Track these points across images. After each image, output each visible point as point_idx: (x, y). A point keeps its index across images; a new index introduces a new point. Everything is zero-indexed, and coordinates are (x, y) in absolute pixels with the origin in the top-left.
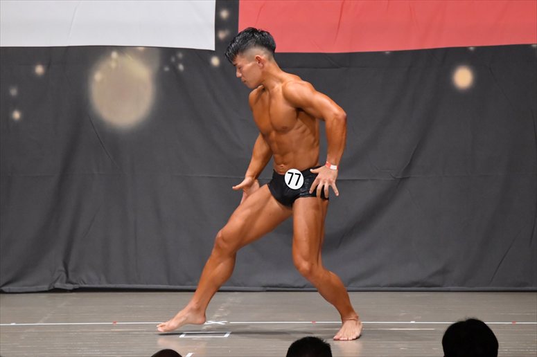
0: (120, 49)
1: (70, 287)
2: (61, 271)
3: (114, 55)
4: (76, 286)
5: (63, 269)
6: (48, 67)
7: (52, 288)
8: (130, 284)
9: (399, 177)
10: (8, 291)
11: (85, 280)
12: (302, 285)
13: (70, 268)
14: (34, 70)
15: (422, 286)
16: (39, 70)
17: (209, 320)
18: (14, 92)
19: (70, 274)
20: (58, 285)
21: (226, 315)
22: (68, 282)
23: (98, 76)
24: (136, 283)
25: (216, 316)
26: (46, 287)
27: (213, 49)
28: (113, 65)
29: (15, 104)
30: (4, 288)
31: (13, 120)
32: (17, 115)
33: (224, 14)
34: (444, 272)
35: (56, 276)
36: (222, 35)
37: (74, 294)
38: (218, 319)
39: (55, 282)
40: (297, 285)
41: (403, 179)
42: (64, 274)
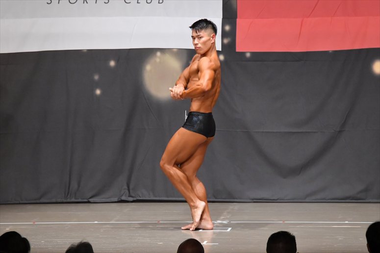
0: (162, 50)
1: (131, 199)
2: (125, 189)
3: (159, 54)
4: (135, 199)
5: (127, 188)
6: (117, 61)
7: (120, 200)
8: (168, 197)
9: (338, 130)
10: (93, 202)
11: (141, 195)
12: (276, 198)
13: (131, 187)
14: (109, 63)
15: (352, 200)
16: (112, 63)
17: (218, 220)
18: (96, 77)
19: (131, 191)
20: (123, 198)
21: (228, 217)
22: (130, 196)
23: (148, 67)
24: (172, 197)
25: (222, 218)
26: (116, 200)
27: (220, 50)
28: (158, 60)
29: (97, 85)
30: (90, 200)
31: (96, 96)
32: (98, 92)
33: (227, 28)
34: (366, 190)
35: (122, 192)
36: (226, 41)
37: (133, 204)
38: (223, 220)
39: (122, 196)
40: (272, 199)
41: (340, 132)
42: (127, 191)
